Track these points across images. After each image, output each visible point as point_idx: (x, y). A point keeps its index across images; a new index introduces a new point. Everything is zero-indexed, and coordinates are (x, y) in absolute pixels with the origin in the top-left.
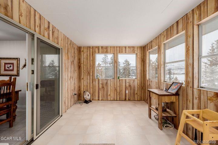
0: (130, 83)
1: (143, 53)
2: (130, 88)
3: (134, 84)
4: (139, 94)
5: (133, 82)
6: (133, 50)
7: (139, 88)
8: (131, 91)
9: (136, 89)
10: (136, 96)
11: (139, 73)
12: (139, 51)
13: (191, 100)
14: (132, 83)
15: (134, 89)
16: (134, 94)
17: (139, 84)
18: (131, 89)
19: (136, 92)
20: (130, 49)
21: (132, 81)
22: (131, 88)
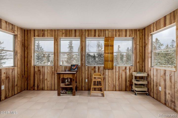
0: (8, 74)
1: (23, 36)
2: (7, 81)
3: (14, 74)
4: (19, 85)
5: (13, 71)
6: (12, 28)
7: (19, 77)
8: (8, 84)
9: (16, 80)
10: (16, 88)
11: (19, 59)
12: (19, 33)
13: (84, 72)
14: (10, 73)
15: (13, 80)
16: (13, 87)
17: (19, 73)
18: (9, 82)
19: (16, 84)
20: (8, 26)
21: (11, 71)
22: (9, 80)
